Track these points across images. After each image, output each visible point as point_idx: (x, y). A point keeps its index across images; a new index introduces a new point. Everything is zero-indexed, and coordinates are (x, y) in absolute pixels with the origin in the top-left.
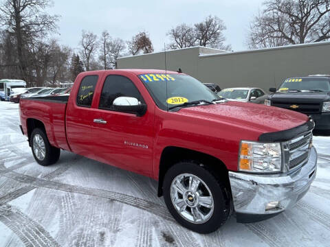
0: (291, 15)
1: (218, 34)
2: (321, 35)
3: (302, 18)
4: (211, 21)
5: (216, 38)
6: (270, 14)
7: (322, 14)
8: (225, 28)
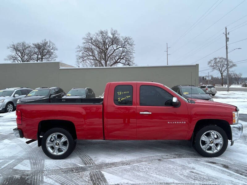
0: (99, 48)
1: (52, 53)
2: (114, 61)
3: (105, 50)
4: (46, 43)
5: (50, 55)
6: (87, 45)
7: (115, 50)
8: (57, 49)
